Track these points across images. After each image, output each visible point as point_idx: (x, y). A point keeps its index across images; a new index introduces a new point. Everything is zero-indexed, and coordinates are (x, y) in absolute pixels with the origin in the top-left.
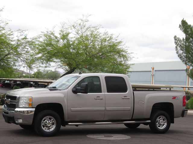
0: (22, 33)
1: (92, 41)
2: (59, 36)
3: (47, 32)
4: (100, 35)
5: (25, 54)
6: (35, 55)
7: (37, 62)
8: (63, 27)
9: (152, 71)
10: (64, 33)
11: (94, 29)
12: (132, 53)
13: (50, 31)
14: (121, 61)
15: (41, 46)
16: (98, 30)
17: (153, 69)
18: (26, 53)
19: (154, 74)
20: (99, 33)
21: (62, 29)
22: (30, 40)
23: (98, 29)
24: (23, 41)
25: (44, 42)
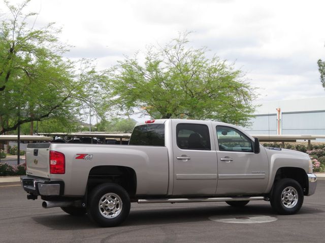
0: (88, 65)
1: (196, 71)
2: (144, 67)
3: (127, 61)
4: (207, 63)
5: (93, 96)
6: (111, 97)
7: (112, 107)
8: (149, 52)
9: (278, 114)
10: (152, 61)
11: (196, 53)
12: (256, 88)
13: (131, 60)
14: (240, 101)
15: (117, 83)
16: (202, 55)
17: (279, 111)
18: (95, 94)
19: (281, 118)
20: (204, 60)
21: (149, 56)
22: (100, 74)
23: (203, 53)
24: (89, 76)
25: (122, 76)
